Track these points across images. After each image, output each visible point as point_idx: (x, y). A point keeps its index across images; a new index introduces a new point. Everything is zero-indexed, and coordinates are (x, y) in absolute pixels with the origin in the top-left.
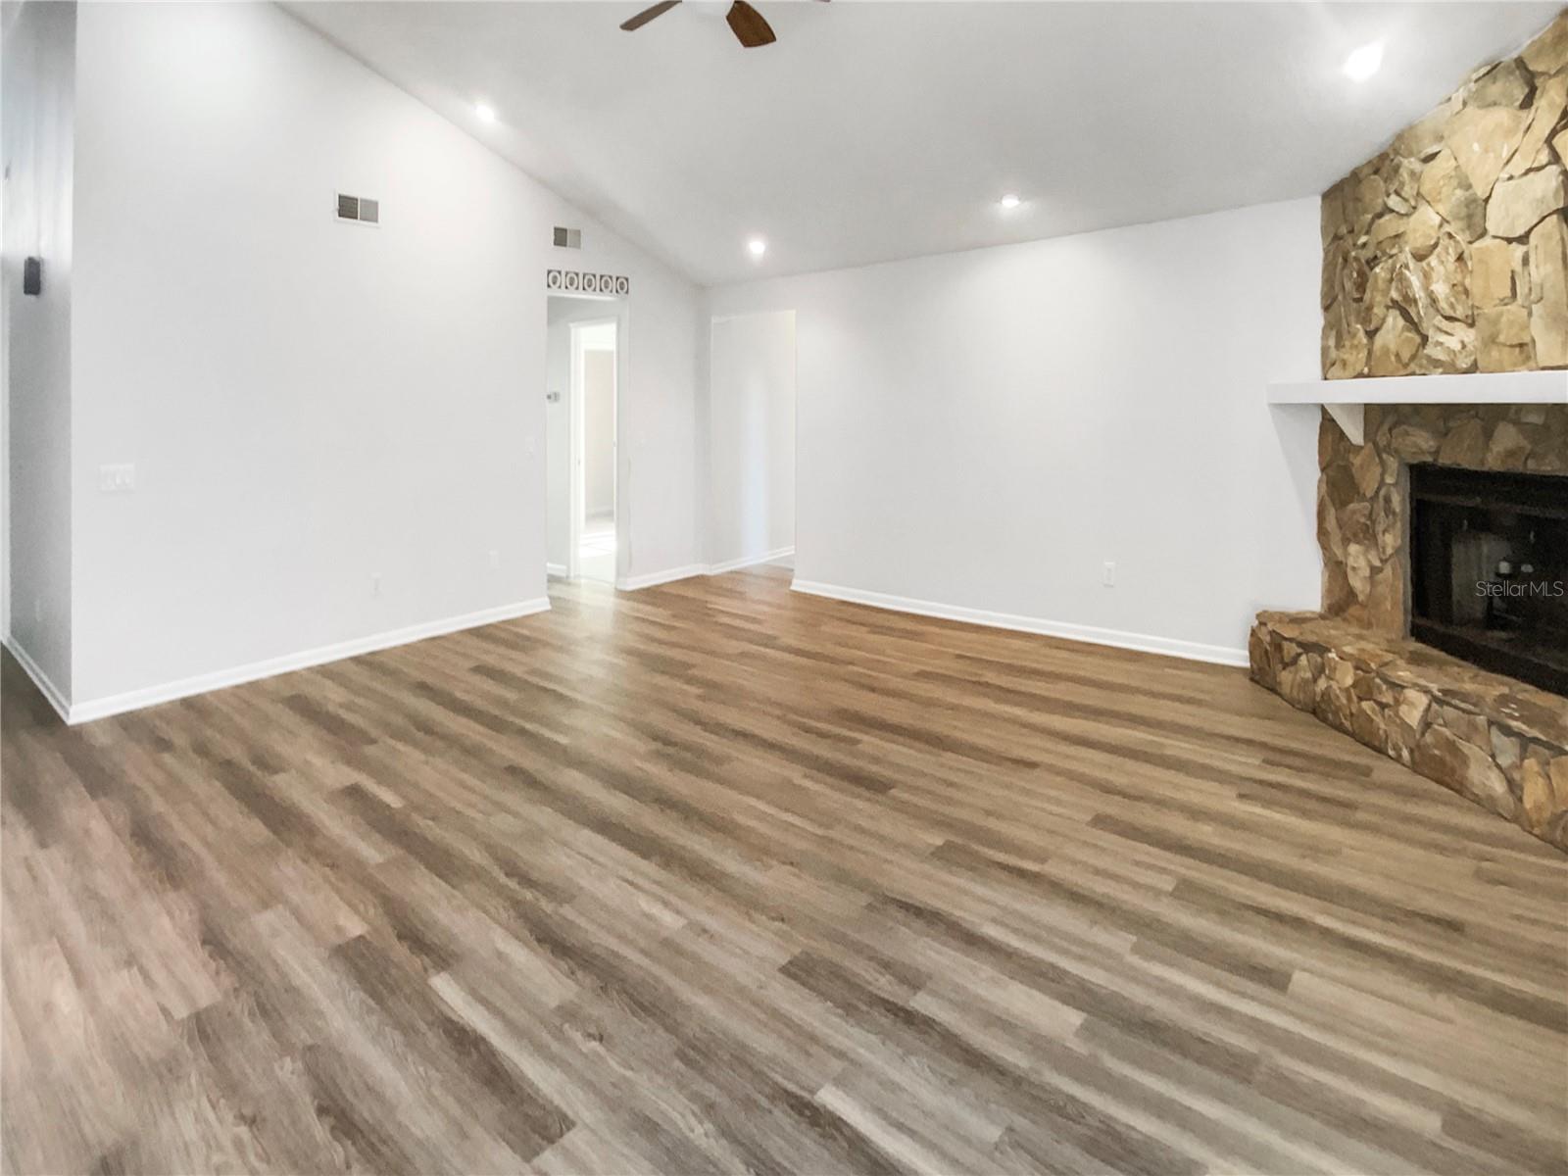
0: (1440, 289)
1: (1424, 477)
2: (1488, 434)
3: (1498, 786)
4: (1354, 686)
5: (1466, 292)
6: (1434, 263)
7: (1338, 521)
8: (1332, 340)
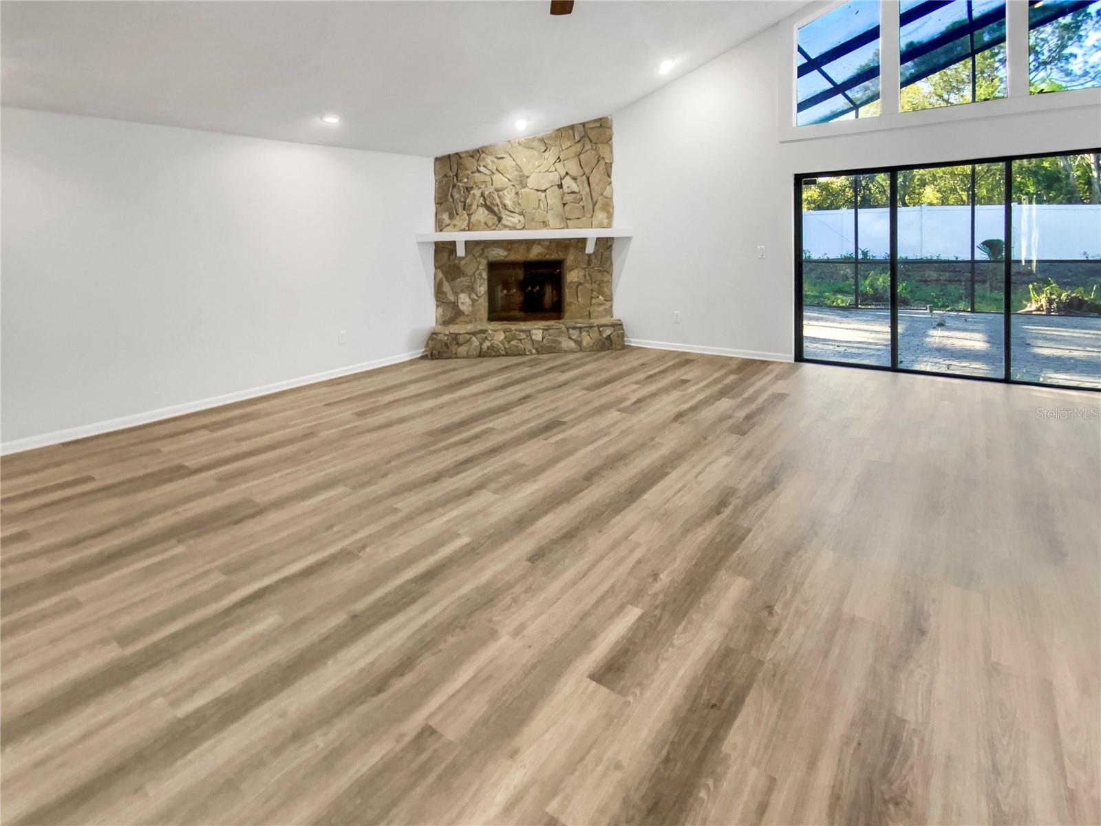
0: (508, 202)
1: (493, 267)
2: (529, 249)
3: (572, 345)
4: (505, 338)
5: (519, 204)
6: (506, 194)
7: (451, 287)
8: (445, 217)
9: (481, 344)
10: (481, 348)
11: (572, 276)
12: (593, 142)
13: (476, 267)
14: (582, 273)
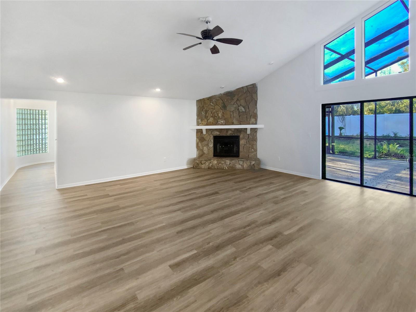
0: (220, 115)
1: (216, 138)
2: (227, 132)
3: (240, 167)
4: (217, 163)
5: (224, 116)
6: (219, 112)
7: (201, 144)
8: (200, 120)
9: (209, 165)
10: (209, 166)
11: (242, 142)
12: (250, 93)
13: (209, 138)
14: (245, 141)
